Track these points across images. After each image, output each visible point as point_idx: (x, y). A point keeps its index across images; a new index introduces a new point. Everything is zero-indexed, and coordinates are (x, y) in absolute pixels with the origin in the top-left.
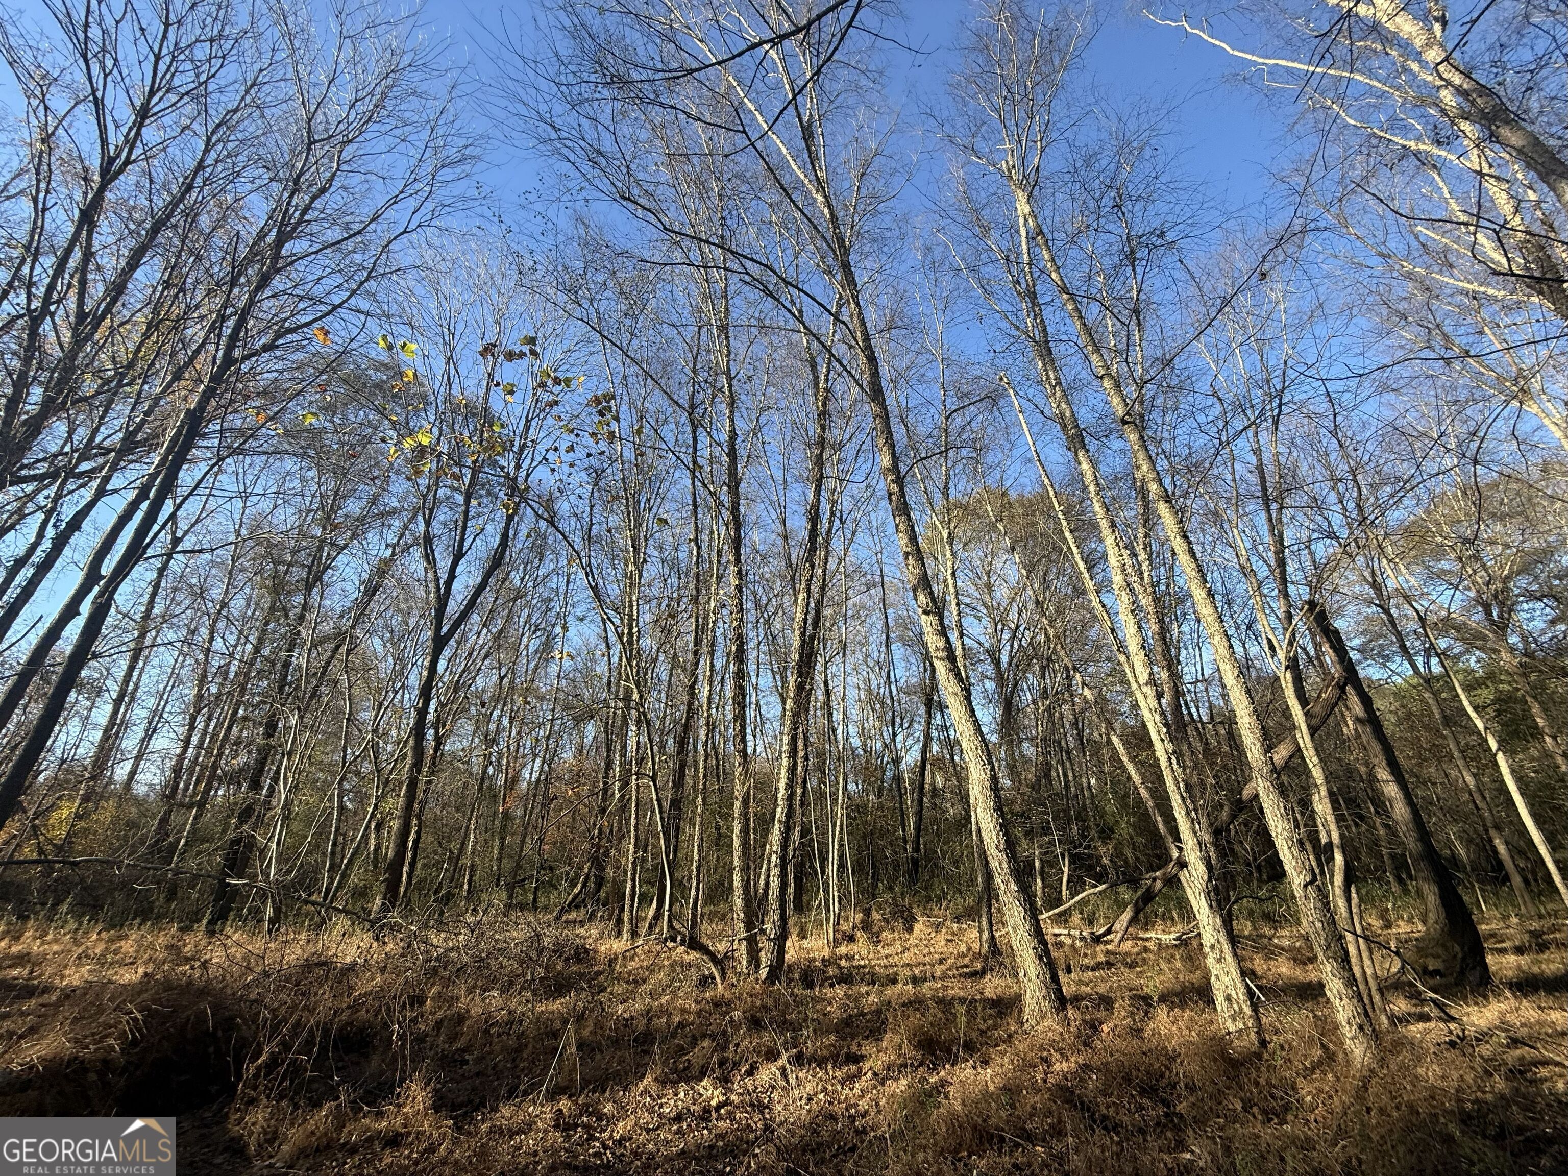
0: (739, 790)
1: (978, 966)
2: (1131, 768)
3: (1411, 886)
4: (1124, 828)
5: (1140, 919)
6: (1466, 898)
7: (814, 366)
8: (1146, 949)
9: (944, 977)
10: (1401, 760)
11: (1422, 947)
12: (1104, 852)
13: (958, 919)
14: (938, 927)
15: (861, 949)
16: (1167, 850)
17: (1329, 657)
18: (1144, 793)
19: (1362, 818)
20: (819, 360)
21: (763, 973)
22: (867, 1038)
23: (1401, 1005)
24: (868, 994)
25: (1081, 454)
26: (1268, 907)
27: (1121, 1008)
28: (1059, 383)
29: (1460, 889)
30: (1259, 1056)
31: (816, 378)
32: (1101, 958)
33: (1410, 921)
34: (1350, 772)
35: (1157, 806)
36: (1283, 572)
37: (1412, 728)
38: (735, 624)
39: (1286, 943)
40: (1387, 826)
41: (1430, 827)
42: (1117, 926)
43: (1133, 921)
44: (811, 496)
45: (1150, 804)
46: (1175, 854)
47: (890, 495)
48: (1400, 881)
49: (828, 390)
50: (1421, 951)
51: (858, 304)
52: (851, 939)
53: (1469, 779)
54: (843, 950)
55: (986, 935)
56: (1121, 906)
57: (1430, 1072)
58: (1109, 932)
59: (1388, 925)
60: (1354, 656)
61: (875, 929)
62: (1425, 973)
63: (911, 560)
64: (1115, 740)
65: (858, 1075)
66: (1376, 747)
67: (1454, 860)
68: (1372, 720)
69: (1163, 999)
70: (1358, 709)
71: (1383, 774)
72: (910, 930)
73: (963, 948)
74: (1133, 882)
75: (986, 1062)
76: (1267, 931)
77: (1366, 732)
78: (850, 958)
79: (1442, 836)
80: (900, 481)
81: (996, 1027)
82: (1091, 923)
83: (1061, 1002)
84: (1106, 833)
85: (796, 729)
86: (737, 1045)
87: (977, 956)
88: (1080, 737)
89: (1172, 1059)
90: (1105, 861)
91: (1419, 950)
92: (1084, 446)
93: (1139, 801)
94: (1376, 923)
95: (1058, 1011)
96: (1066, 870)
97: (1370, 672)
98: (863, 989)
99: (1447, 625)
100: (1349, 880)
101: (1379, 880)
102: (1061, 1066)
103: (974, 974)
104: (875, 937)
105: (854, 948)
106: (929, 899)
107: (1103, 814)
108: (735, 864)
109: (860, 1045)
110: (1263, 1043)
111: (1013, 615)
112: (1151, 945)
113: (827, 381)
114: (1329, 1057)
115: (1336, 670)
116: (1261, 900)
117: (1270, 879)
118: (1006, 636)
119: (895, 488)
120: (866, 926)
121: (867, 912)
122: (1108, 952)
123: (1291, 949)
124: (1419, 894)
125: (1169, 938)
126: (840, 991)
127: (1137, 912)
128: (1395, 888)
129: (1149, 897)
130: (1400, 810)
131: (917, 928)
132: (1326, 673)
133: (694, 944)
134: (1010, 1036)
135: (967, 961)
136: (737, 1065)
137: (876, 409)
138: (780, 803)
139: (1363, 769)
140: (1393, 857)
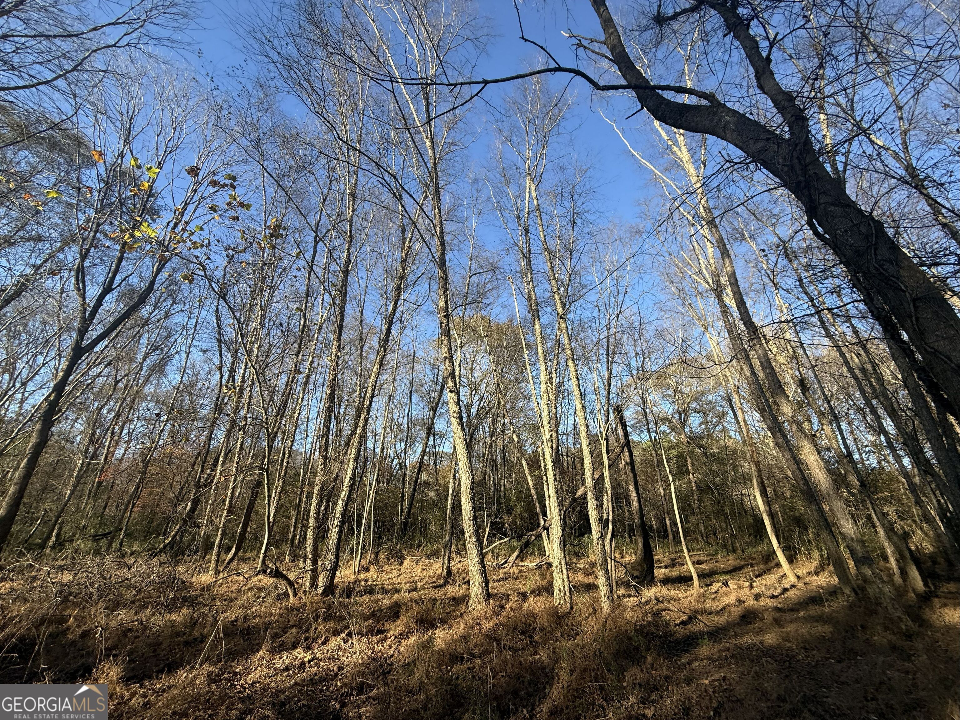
0: (318, 480)
1: (441, 582)
2: (529, 478)
3: (634, 539)
4: (519, 509)
5: (521, 557)
6: (652, 545)
7: (404, 231)
8: (522, 571)
9: (423, 588)
10: (639, 481)
11: (634, 566)
12: (507, 520)
13: (428, 557)
14: (417, 562)
15: (372, 574)
16: (538, 520)
17: (620, 431)
18: (533, 491)
19: (620, 507)
20: (407, 228)
21: (320, 590)
22: (387, 621)
23: (622, 592)
24: (383, 599)
25: (536, 320)
26: (576, 549)
27: (514, 597)
28: (532, 281)
29: (651, 541)
30: (570, 613)
31: (404, 239)
32: (501, 576)
33: (631, 555)
34: (619, 485)
35: (538, 498)
36: (609, 389)
37: (646, 466)
38: (332, 377)
39: (582, 566)
40: (629, 511)
41: (645, 512)
42: (510, 559)
43: (518, 557)
44: (390, 308)
45: (535, 497)
46: (542, 523)
47: (441, 323)
48: (630, 537)
49: (410, 248)
50: (633, 568)
51: (440, 211)
52: (367, 570)
53: (662, 491)
54: (362, 576)
55: (446, 565)
56: (513, 549)
57: (628, 615)
58: (506, 562)
59: (622, 558)
60: (629, 430)
61: (381, 564)
62: (634, 578)
63: (447, 362)
64: (524, 463)
65: (385, 639)
66: (631, 476)
67: (651, 526)
68: (632, 463)
69: (532, 592)
70: (628, 459)
71: (632, 488)
72: (401, 564)
73: (431, 573)
74: (519, 538)
75: (450, 628)
76: (575, 561)
77: (628, 469)
78: (366, 580)
79: (648, 517)
80: (447, 316)
81: (454, 611)
82: (497, 558)
83: (488, 596)
84: (509, 512)
85: (361, 446)
86: (316, 629)
87: (440, 577)
88: (504, 458)
89: (535, 618)
90: (507, 525)
91: (632, 567)
92: (538, 316)
93: (530, 496)
94: (618, 556)
95: (486, 600)
96: (488, 530)
97: (634, 437)
98: (380, 597)
99: (665, 420)
100: (613, 536)
101: (622, 536)
102: (486, 625)
103: (440, 586)
104: (380, 569)
105: (369, 575)
106: (412, 546)
107: (508, 500)
108: (310, 525)
109: (383, 625)
110: (572, 608)
111: (483, 388)
112: (524, 569)
113: (410, 242)
114: (595, 611)
115: (622, 438)
116: (575, 546)
117: (579, 536)
118: (476, 398)
119: (444, 320)
120: (376, 561)
121: (377, 554)
122: (505, 573)
123: (584, 568)
124: (636, 542)
125: (532, 565)
126: (366, 598)
127: (521, 551)
128: (628, 540)
129: (527, 544)
130: (635, 505)
131: (406, 562)
132: (617, 440)
133: (278, 574)
134: (462, 614)
135: (434, 580)
136: (315, 640)
137: (441, 274)
138: (345, 488)
139: (624, 483)
140: (629, 525)
